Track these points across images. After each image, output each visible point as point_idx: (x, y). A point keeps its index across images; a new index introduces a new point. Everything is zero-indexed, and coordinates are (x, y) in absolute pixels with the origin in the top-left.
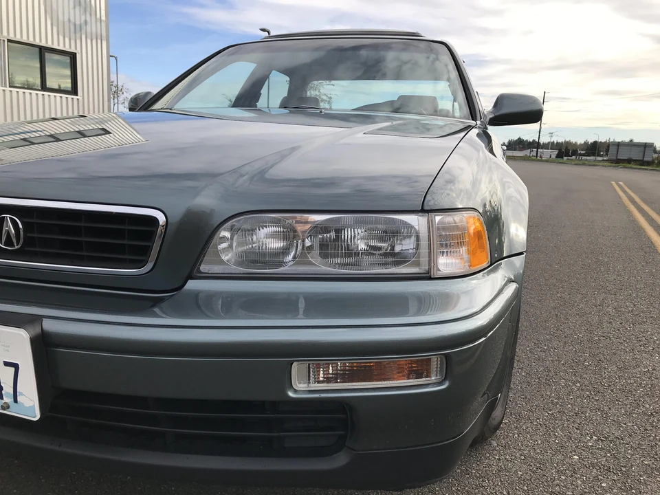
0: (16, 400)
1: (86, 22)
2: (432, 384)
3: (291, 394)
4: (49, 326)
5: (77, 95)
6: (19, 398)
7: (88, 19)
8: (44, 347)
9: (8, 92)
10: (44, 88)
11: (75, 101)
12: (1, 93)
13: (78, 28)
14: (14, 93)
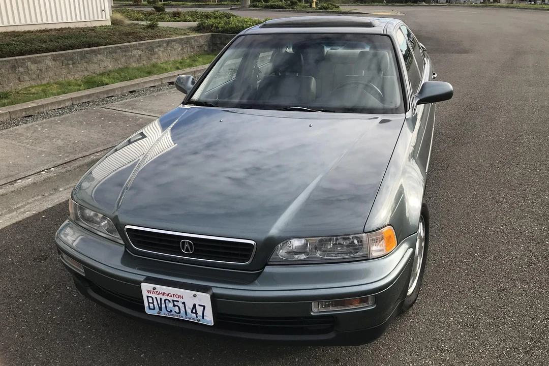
0: (203, 318)
2: (369, 307)
3: (312, 313)
4: (215, 291)
6: (205, 318)
8: (214, 298)
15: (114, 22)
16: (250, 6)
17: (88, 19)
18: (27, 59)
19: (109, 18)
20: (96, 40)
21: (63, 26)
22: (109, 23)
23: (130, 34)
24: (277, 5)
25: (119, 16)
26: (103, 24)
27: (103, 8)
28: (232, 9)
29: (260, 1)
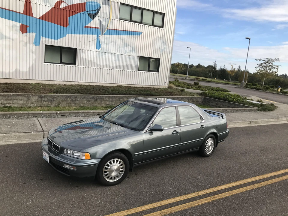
1: (165, 48)
3: (64, 167)
5: (159, 72)
6: (48, 161)
9: (138, 72)
10: (149, 70)
11: (158, 74)
12: (136, 72)
13: (162, 50)
14: (140, 73)
15: (169, 87)
16: (245, 87)
17: (158, 85)
18: (125, 96)
19: (167, 85)
20: (153, 93)
21: (149, 86)
22: (167, 87)
23: (170, 92)
24: (258, 88)
25: (172, 85)
26: (164, 87)
27: (165, 82)
28: (235, 87)
29: (251, 85)
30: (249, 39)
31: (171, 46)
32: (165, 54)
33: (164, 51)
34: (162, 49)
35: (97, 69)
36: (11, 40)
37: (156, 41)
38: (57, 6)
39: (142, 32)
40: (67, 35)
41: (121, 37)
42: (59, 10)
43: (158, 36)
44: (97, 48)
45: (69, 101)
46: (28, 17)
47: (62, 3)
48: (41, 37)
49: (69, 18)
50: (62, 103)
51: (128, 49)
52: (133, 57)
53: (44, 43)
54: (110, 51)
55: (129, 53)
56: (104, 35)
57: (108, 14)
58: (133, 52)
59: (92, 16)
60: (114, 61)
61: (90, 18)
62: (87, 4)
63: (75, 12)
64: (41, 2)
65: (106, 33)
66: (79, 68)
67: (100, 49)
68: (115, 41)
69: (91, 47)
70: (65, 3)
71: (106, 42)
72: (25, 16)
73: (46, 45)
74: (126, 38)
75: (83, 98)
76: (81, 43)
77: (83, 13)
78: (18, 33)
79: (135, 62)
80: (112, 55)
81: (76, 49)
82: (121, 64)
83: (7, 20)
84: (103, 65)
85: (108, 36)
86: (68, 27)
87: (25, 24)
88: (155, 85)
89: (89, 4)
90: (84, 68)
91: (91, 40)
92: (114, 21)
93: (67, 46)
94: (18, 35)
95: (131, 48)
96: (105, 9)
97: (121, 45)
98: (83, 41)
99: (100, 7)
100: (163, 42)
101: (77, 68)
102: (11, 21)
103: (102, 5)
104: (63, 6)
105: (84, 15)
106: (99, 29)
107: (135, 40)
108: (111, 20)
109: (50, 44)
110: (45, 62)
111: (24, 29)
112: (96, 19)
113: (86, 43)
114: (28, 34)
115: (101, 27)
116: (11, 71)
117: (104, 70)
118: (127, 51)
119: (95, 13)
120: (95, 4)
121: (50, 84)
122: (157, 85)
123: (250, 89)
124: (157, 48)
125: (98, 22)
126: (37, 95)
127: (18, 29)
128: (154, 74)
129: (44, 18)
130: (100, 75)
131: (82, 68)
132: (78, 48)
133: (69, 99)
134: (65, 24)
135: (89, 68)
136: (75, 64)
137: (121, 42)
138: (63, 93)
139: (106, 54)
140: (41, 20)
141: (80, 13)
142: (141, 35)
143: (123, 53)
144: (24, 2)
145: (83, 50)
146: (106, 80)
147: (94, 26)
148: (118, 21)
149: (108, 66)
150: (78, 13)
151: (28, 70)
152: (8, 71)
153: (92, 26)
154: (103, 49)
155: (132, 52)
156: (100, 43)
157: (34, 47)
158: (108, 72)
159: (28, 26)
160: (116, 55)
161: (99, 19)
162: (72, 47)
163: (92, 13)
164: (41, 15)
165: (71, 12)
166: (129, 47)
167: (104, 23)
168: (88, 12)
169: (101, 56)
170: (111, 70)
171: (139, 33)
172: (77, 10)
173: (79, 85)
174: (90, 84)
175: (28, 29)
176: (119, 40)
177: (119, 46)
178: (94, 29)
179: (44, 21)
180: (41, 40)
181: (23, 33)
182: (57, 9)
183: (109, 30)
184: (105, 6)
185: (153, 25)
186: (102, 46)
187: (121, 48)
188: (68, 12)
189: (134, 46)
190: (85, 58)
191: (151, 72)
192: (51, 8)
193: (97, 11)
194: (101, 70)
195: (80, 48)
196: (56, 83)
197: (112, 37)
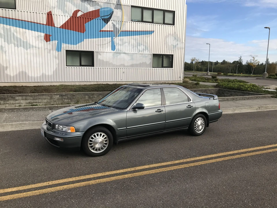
1: (177, 44)
5: (172, 68)
7: (178, 43)
9: (152, 69)
10: (163, 67)
11: (172, 70)
12: (150, 69)
13: (175, 47)
14: (154, 69)
15: (184, 82)
19: (182, 80)
22: (182, 82)
26: (179, 82)
27: (180, 76)
28: (257, 79)
29: (274, 75)
30: (269, 28)
31: (183, 42)
32: (178, 50)
33: (176, 47)
34: (175, 45)
35: (113, 69)
36: (37, 49)
37: (168, 39)
38: (74, 15)
39: (154, 31)
40: (85, 40)
41: (134, 38)
42: (77, 18)
43: (170, 33)
44: (112, 50)
45: (87, 98)
46: (50, 27)
47: (79, 12)
48: (62, 43)
49: (85, 24)
50: (81, 100)
51: (141, 48)
52: (146, 55)
53: (65, 49)
54: (124, 51)
55: (142, 52)
56: (118, 37)
57: (120, 17)
58: (147, 50)
59: (106, 21)
60: (129, 60)
61: (104, 22)
62: (101, 10)
63: (90, 18)
64: (61, 13)
65: (120, 35)
66: (97, 69)
67: (115, 50)
68: (128, 42)
69: (106, 49)
70: (82, 11)
71: (120, 43)
72: (47, 26)
73: (67, 51)
74: (139, 38)
75: (99, 95)
76: (97, 46)
77: (98, 19)
78: (43, 42)
79: (149, 60)
80: (126, 55)
81: (93, 52)
82: (135, 62)
83: (33, 32)
84: (119, 65)
85: (122, 37)
86: (85, 33)
87: (48, 33)
88: (170, 80)
89: (102, 10)
90: (102, 69)
91: (106, 43)
92: (126, 23)
93: (85, 50)
94: (43, 44)
95: (144, 47)
96: (117, 13)
97: (134, 46)
98: (99, 44)
99: (113, 12)
100: (175, 38)
101: (95, 69)
102: (36, 32)
103: (114, 9)
104: (79, 14)
105: (99, 20)
106: (113, 32)
107: (148, 39)
108: (124, 22)
109: (70, 49)
110: (67, 66)
111: (47, 38)
112: (110, 23)
113: (102, 46)
114: (51, 42)
115: (115, 30)
116: (39, 75)
117: (120, 69)
118: (141, 50)
119: (108, 17)
120: (108, 10)
121: (72, 85)
122: (171, 80)
123: (273, 80)
124: (169, 44)
125: (111, 25)
126: (58, 94)
127: (43, 38)
128: (168, 70)
129: (64, 27)
130: (116, 74)
131: (100, 69)
132: (94, 50)
133: (86, 96)
134: (82, 30)
135: (106, 69)
136: (93, 65)
137: (135, 42)
138: (82, 92)
139: (121, 55)
140: (61, 29)
141: (95, 19)
142: (153, 34)
143: (136, 52)
144: (46, 14)
145: (100, 53)
146: (122, 79)
147: (108, 30)
148: (130, 23)
149: (123, 65)
150: (93, 19)
151: (52, 73)
152: (36, 76)
153: (106, 30)
154: (118, 50)
155: (145, 51)
156: (115, 45)
157: (57, 53)
158: (124, 71)
159: (51, 36)
160: (130, 55)
161: (112, 23)
162: (90, 50)
163: (105, 18)
164: (61, 24)
165: (87, 19)
166: (142, 46)
167: (117, 26)
168: (102, 18)
169: (116, 57)
170: (126, 69)
171: (151, 32)
172: (92, 17)
173: (97, 84)
174: (108, 83)
175: (51, 37)
176: (132, 40)
177: (132, 46)
178: (108, 32)
179: (64, 30)
180: (62, 46)
181: (47, 42)
182: (74, 18)
183: (122, 32)
184: (117, 10)
185: (164, 23)
186: (117, 47)
187: (134, 48)
188: (84, 19)
189: (147, 45)
190: (102, 59)
191: (165, 68)
192: (70, 17)
193: (110, 16)
194: (117, 69)
195: (97, 50)
196: (77, 84)
197: (126, 38)
